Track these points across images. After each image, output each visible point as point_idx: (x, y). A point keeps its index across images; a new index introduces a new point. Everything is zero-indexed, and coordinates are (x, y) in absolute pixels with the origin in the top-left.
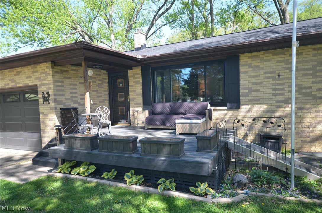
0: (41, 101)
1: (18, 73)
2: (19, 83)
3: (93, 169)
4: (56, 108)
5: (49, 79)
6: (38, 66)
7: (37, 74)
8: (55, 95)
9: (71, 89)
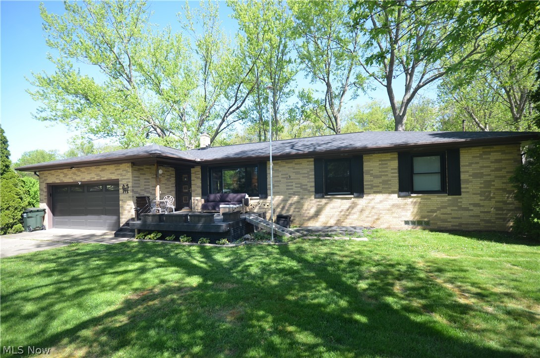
0: (121, 191)
1: (103, 170)
2: (103, 177)
3: (160, 235)
4: (133, 197)
5: (129, 175)
6: (121, 166)
7: (120, 171)
8: (133, 187)
9: (145, 182)
